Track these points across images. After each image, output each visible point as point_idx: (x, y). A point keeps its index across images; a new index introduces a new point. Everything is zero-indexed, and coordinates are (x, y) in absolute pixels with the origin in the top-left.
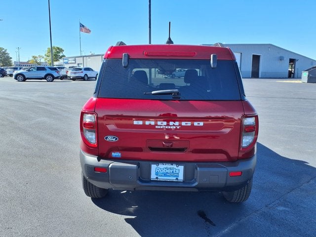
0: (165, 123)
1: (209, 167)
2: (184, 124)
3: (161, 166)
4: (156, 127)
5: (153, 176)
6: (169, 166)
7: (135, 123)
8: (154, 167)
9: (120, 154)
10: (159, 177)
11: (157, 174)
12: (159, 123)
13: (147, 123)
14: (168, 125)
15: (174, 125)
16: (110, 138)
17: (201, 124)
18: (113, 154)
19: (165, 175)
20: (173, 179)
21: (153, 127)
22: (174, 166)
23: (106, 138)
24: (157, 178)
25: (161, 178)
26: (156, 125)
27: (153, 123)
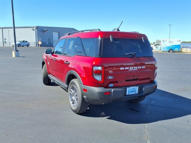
0: (132, 68)
3: (131, 88)
4: (129, 70)
6: (133, 87)
7: (121, 69)
8: (128, 88)
9: (113, 85)
10: (130, 93)
12: (130, 68)
13: (126, 68)
14: (134, 69)
15: (136, 69)
16: (110, 77)
18: (110, 85)
19: (132, 92)
21: (127, 70)
22: (135, 87)
23: (108, 78)
24: (129, 94)
26: (129, 69)
27: (128, 68)
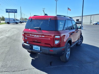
0: (36, 36)
1: (46, 48)
2: (40, 36)
5: (34, 49)
6: (37, 46)
7: (30, 35)
8: (34, 46)
11: (34, 48)
12: (35, 35)
13: (32, 35)
15: (38, 36)
17: (44, 36)
18: (27, 42)
19: (36, 49)
20: (38, 50)
21: (33, 36)
22: (38, 47)
25: (35, 49)
27: (33, 35)
